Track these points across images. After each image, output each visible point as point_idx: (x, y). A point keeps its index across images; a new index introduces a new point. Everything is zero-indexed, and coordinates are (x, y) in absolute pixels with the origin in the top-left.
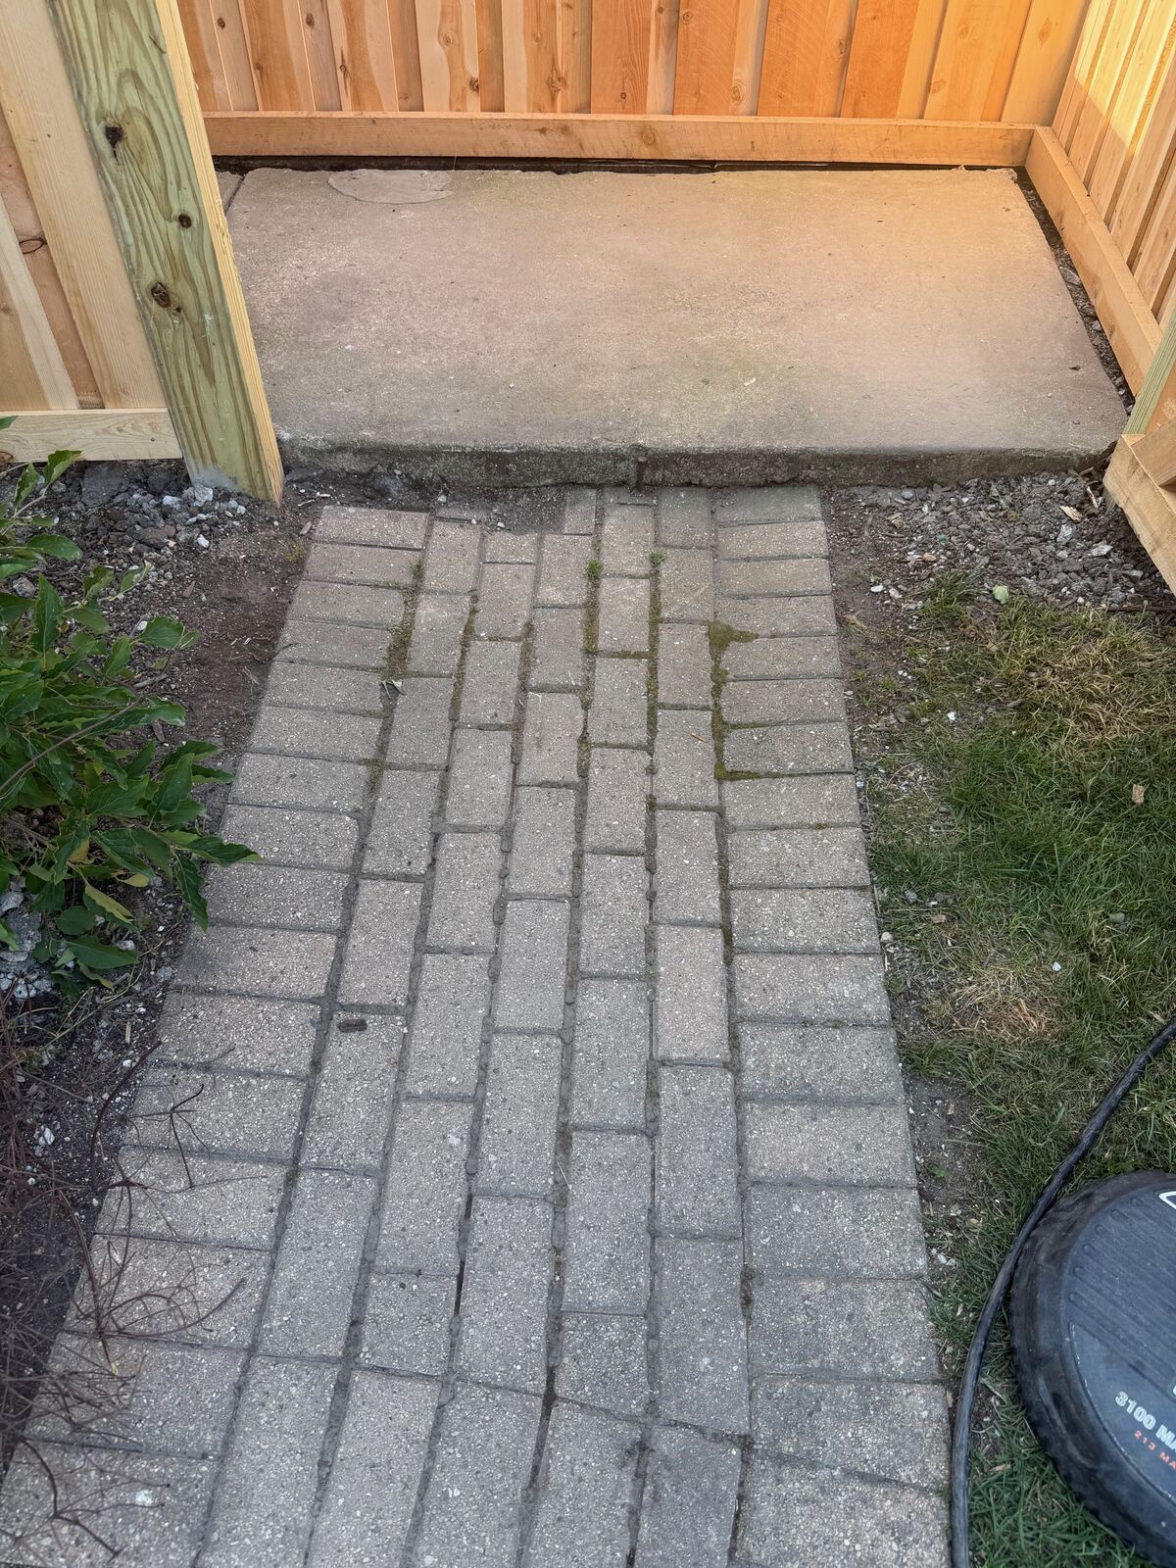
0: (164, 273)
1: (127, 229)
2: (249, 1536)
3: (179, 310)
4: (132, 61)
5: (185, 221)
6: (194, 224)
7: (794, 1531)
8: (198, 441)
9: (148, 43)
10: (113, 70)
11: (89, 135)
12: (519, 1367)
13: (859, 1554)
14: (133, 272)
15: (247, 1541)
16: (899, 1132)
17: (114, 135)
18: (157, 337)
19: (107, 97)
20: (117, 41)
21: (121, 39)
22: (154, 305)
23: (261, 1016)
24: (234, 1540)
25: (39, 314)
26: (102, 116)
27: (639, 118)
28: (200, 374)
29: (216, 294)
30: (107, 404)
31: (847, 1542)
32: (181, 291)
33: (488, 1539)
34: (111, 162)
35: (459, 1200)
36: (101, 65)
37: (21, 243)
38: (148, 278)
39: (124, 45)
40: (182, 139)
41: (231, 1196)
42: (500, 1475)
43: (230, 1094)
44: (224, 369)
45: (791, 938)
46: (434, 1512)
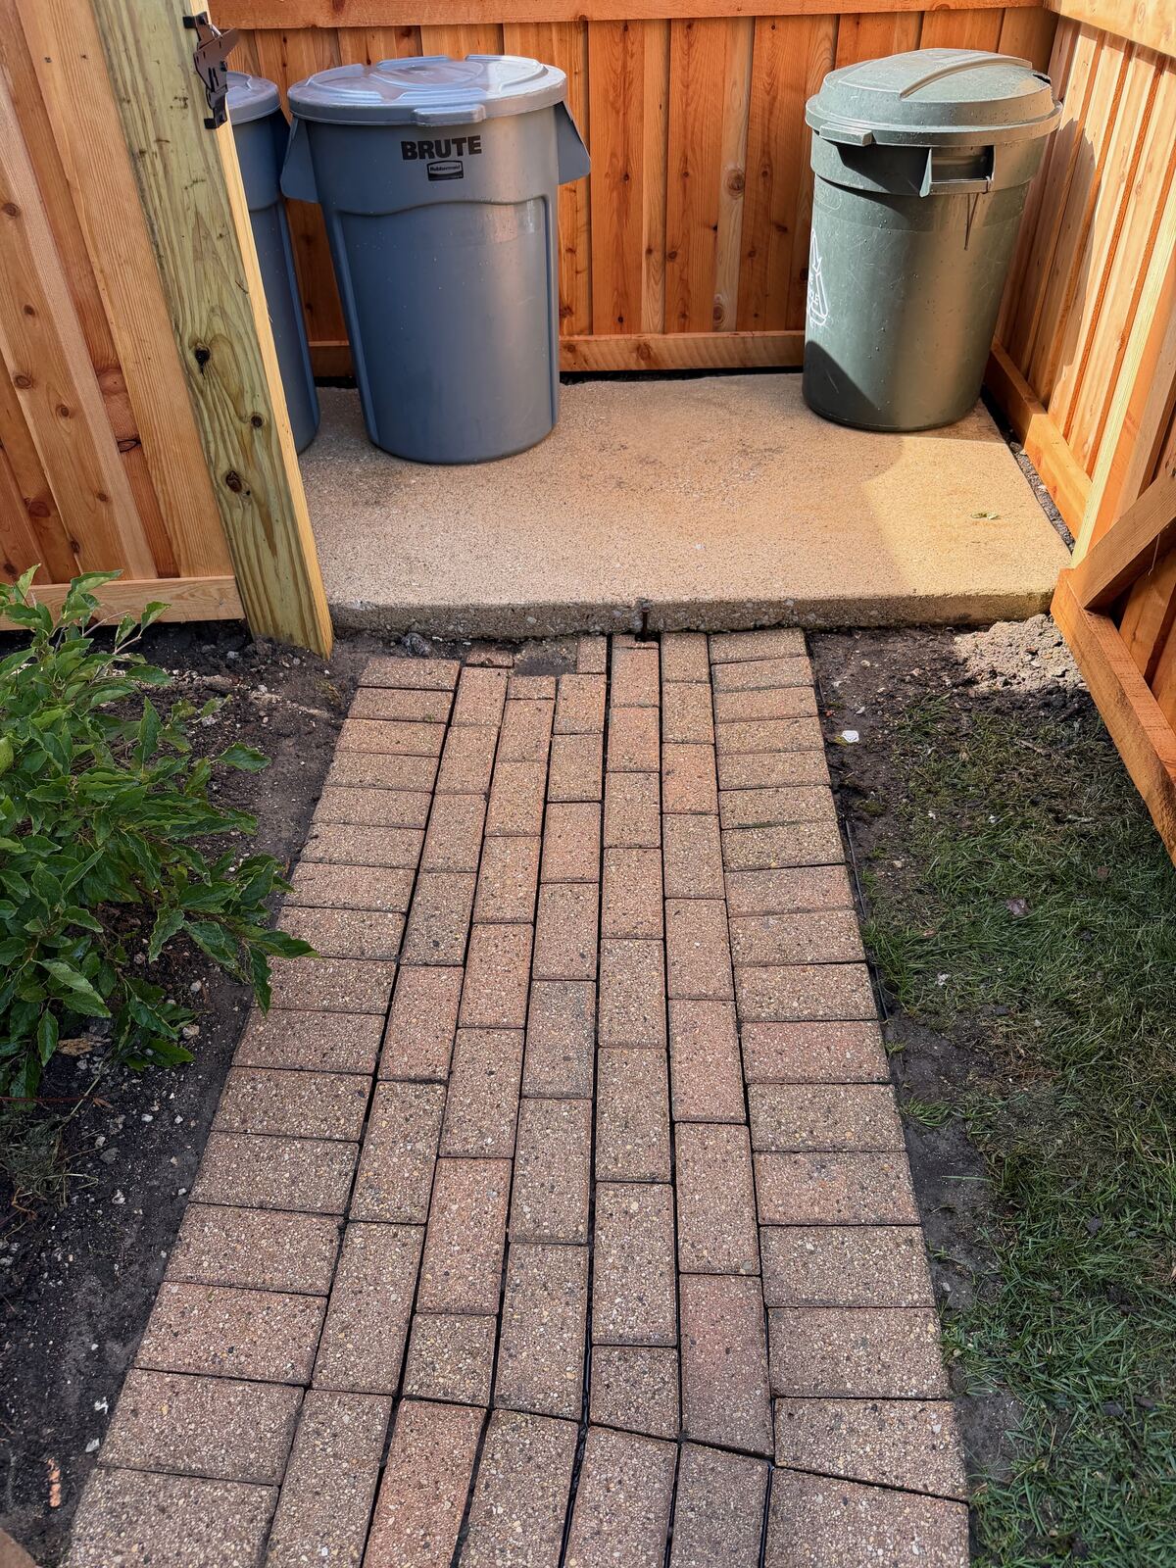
0: (237, 463)
1: (209, 429)
2: (306, 1553)
3: (248, 493)
4: (221, 300)
5: (257, 421)
6: (265, 423)
7: (819, 1539)
8: (260, 603)
9: (234, 285)
10: (205, 306)
11: (183, 357)
12: (556, 1395)
13: (881, 1559)
14: (210, 464)
15: (304, 1558)
16: (901, 1176)
17: (203, 356)
18: (228, 516)
19: (196, 325)
20: (210, 286)
21: (213, 283)
22: (227, 490)
23: (313, 1087)
24: (291, 1557)
25: (128, 499)
26: (194, 342)
27: (634, 337)
28: (264, 545)
29: (280, 477)
30: (183, 574)
31: (870, 1548)
32: (252, 479)
33: (530, 1552)
34: (199, 377)
35: (497, 1246)
36: (195, 303)
37: (119, 443)
38: (223, 467)
39: (214, 287)
40: (258, 357)
41: (287, 1247)
42: (540, 1494)
43: (287, 1157)
44: (285, 542)
45: (795, 1009)
46: (479, 1528)
